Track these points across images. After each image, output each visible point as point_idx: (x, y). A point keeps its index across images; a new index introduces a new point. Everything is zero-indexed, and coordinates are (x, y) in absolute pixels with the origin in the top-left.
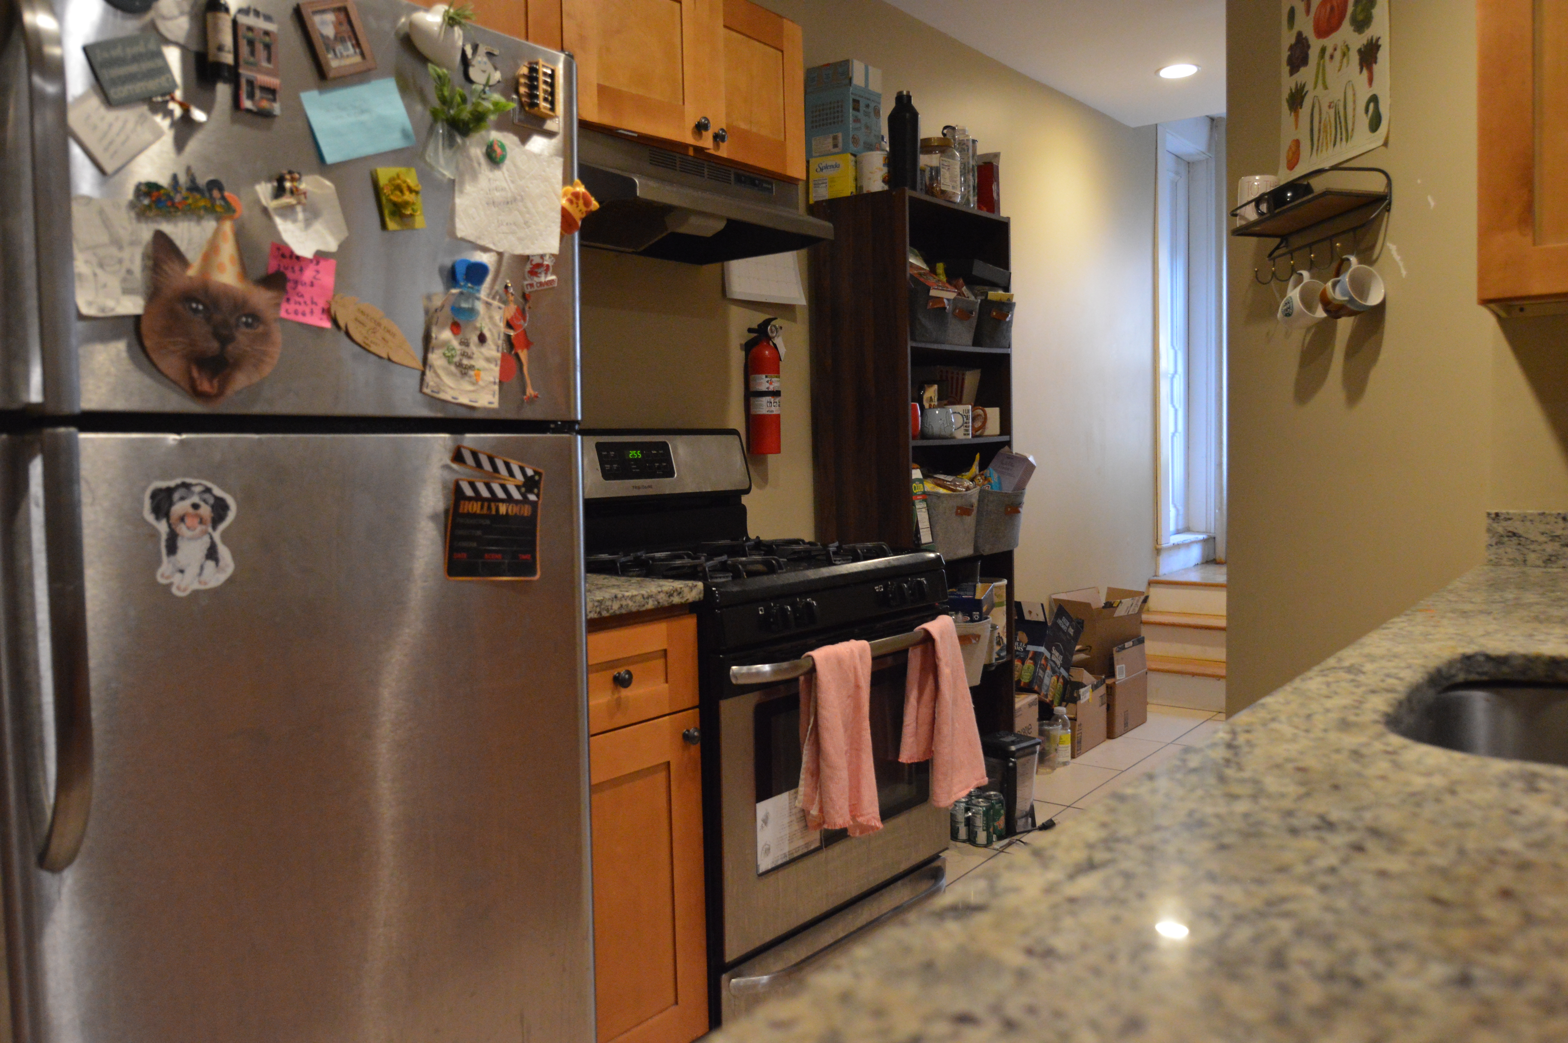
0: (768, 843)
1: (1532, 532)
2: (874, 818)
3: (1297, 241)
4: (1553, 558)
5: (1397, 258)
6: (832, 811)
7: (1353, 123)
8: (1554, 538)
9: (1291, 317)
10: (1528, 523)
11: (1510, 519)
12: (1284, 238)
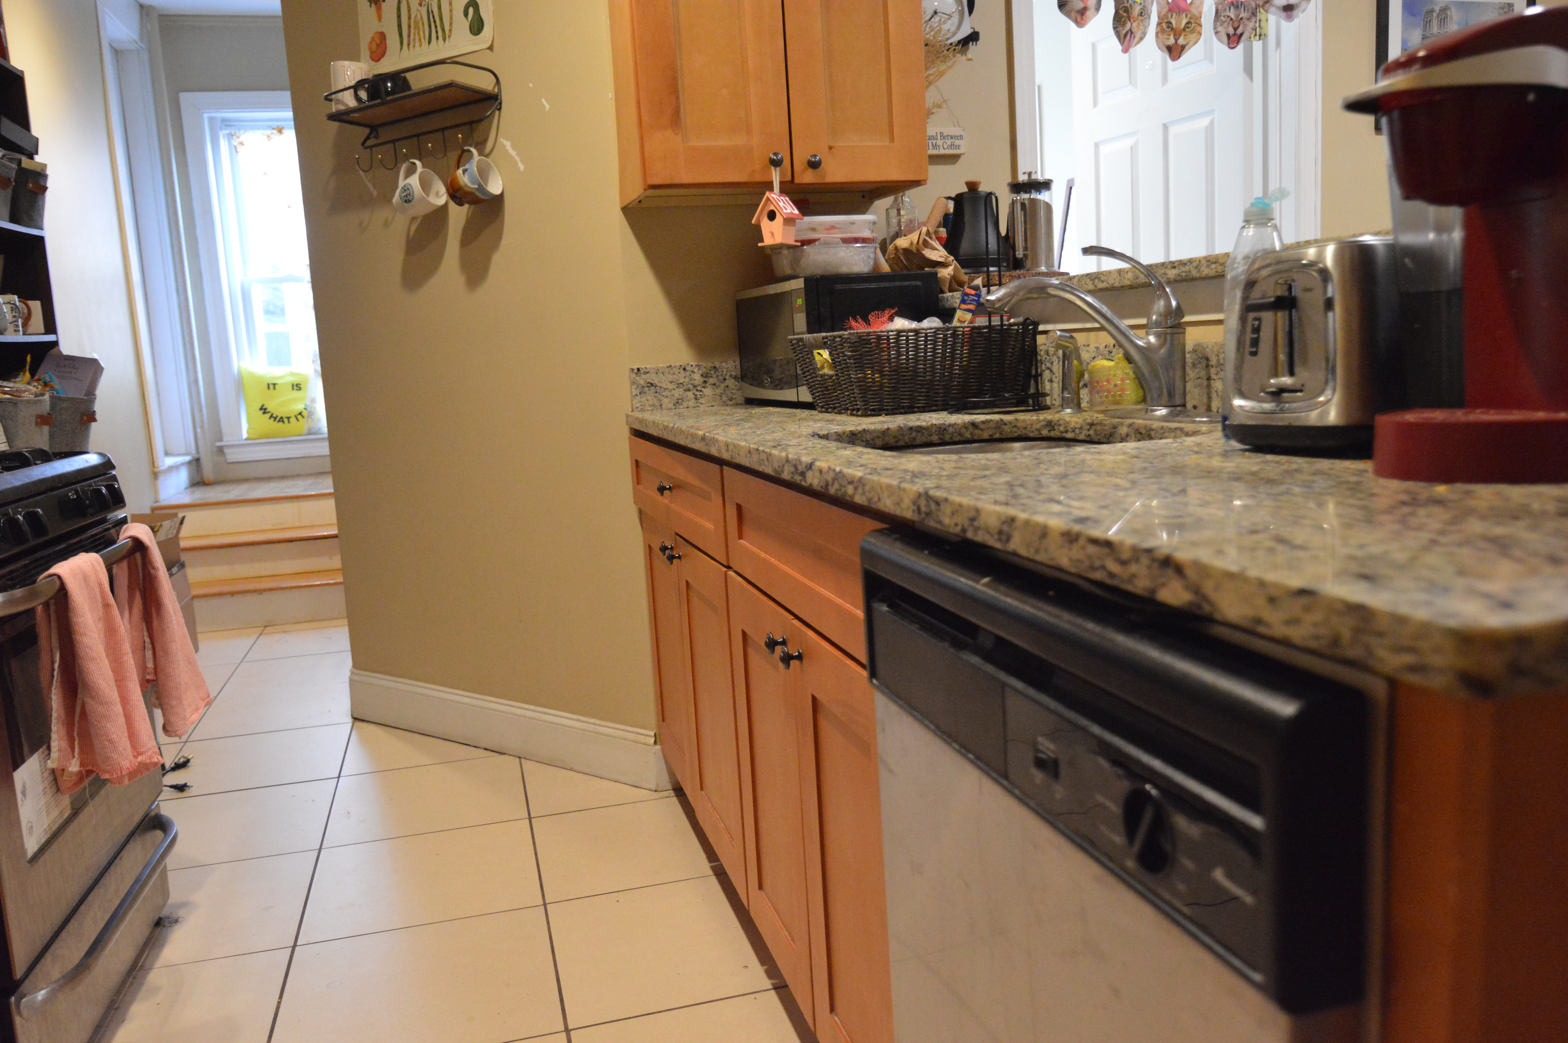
0: (30, 820)
1: (663, 381)
2: (154, 753)
3: (386, 134)
4: (680, 401)
5: (513, 153)
6: (115, 756)
7: (451, 24)
8: (680, 385)
9: (410, 204)
10: (661, 375)
11: (648, 373)
12: (374, 129)
